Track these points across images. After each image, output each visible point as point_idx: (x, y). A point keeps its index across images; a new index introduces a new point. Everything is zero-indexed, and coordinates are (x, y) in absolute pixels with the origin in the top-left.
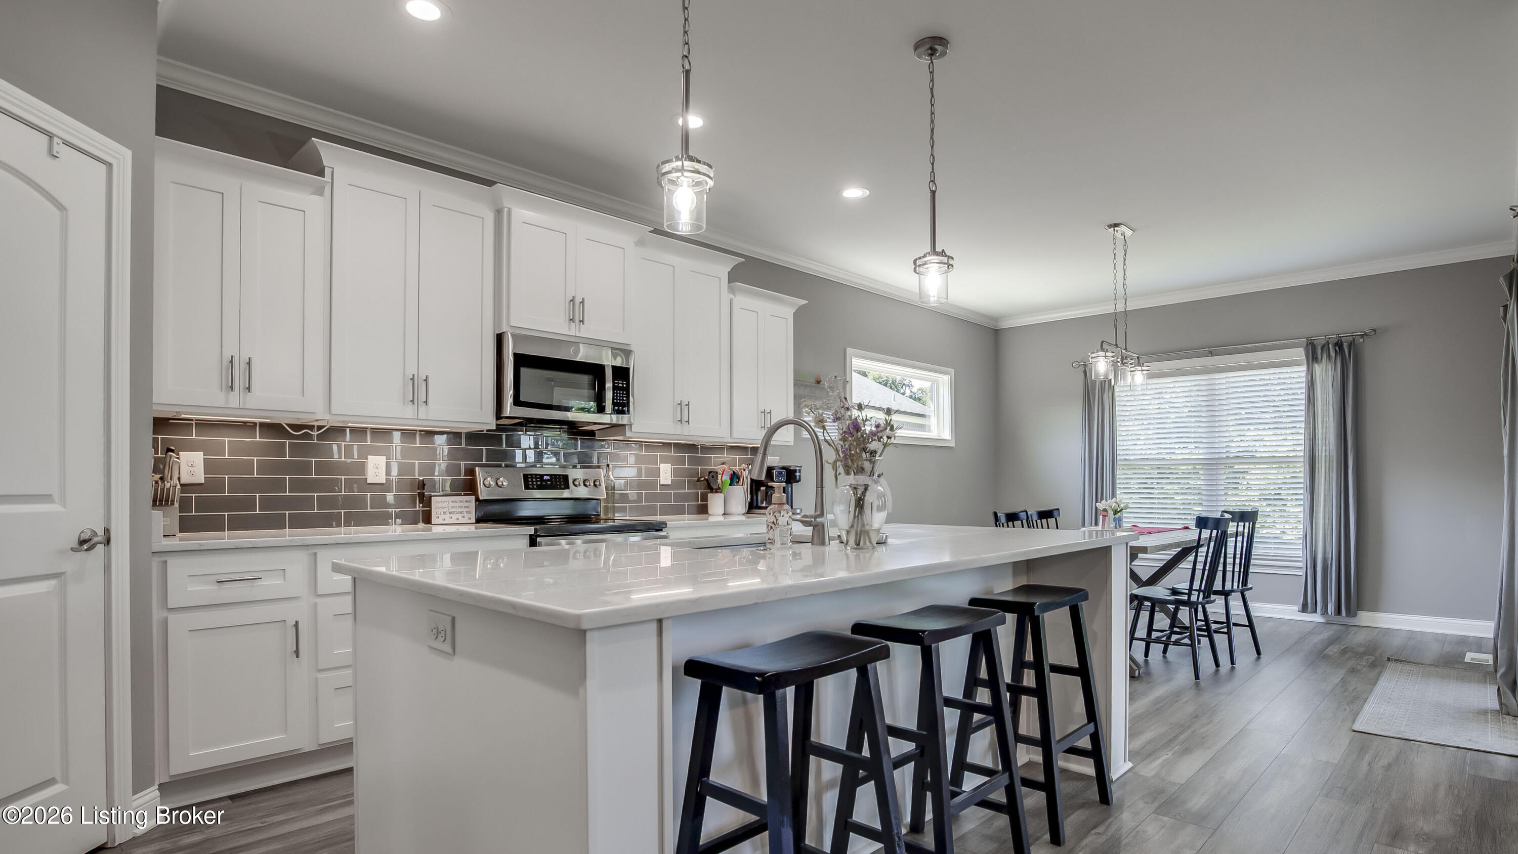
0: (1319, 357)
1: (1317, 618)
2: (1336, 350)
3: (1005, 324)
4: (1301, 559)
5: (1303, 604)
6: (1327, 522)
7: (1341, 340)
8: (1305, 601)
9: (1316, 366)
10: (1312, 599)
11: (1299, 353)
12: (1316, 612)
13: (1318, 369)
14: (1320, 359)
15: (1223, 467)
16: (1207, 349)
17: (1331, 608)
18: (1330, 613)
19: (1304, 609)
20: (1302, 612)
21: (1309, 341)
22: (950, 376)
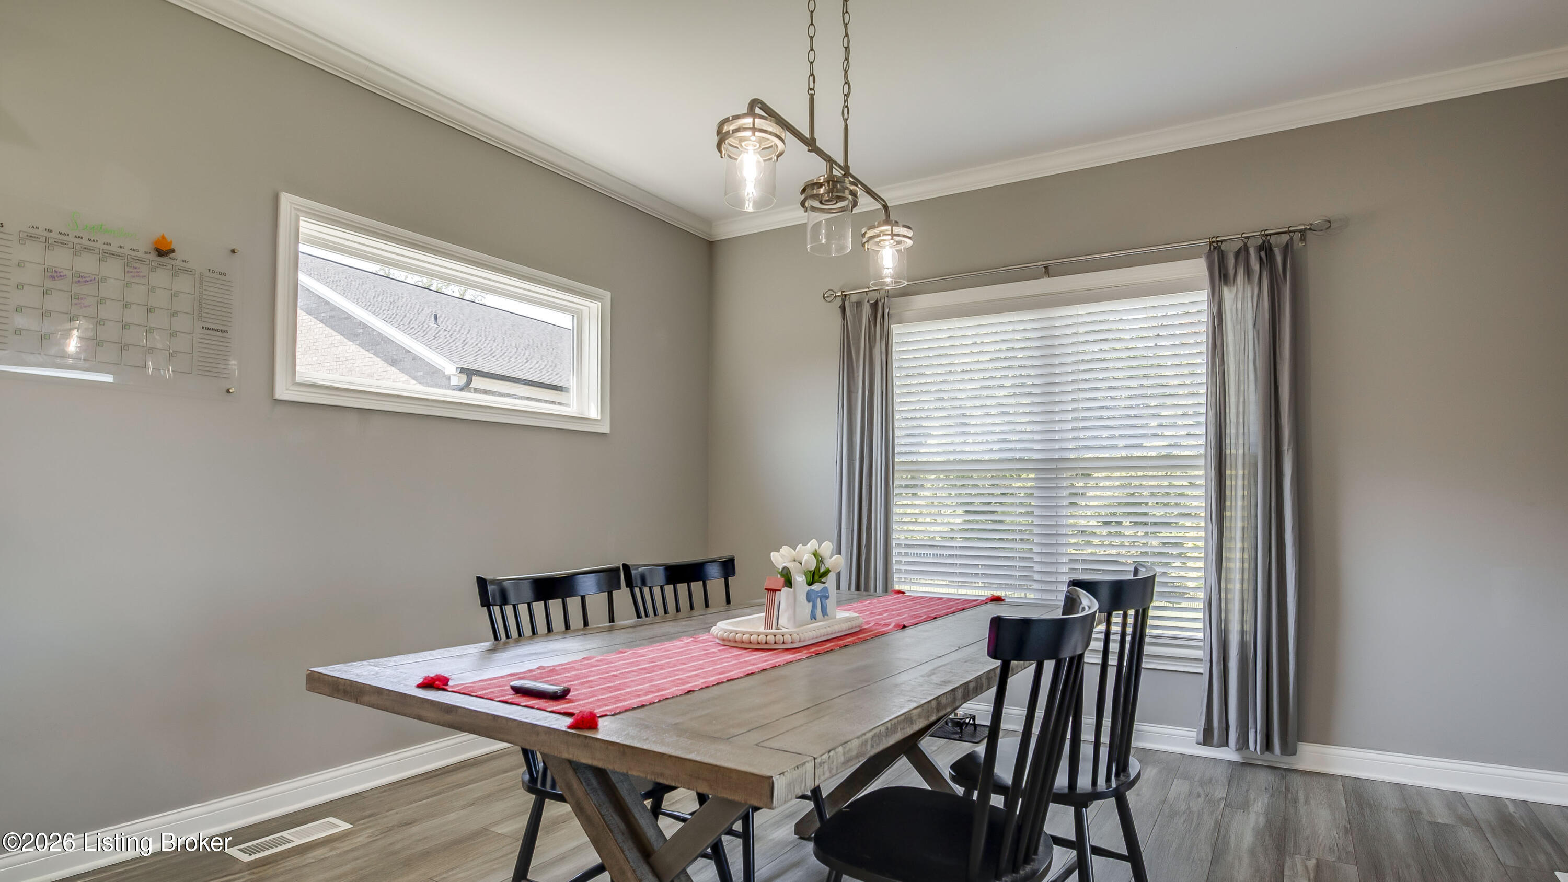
0: (1231, 272)
1: (1229, 754)
2: (1261, 258)
3: (726, 231)
4: (1200, 644)
5: (1205, 730)
6: (1246, 576)
7: (1269, 241)
8: (1208, 726)
9: (1225, 290)
10: (1220, 721)
11: (1198, 268)
12: (1226, 744)
13: (1228, 294)
14: (1232, 281)
15: (1069, 474)
16: (1041, 263)
17: (1255, 738)
18: (1252, 747)
19: (1207, 739)
20: (1204, 745)
21: (1215, 244)
22: (600, 304)
